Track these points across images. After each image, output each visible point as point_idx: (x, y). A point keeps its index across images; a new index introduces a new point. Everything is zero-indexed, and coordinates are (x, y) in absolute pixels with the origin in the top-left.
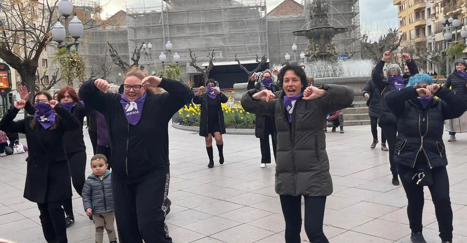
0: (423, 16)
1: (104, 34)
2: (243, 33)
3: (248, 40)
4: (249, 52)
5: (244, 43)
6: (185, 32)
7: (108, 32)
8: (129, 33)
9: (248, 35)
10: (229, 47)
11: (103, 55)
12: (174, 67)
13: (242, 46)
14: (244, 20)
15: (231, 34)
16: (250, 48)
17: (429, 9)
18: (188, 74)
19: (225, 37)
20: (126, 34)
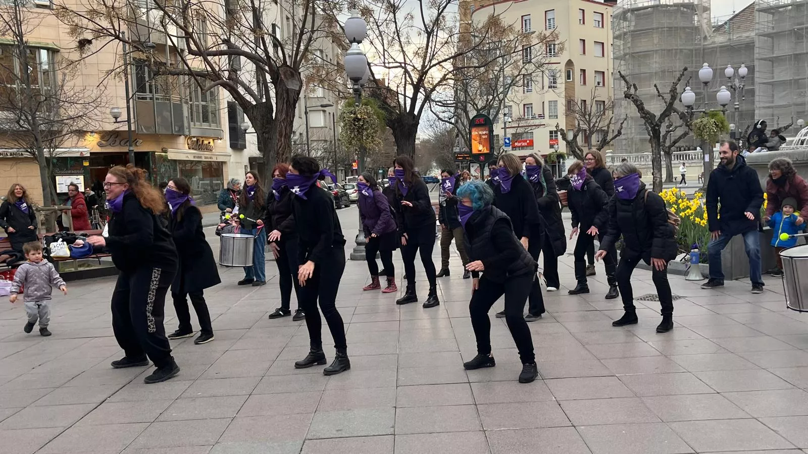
7: (721, 47)
8: (757, 45)
12: (713, 115)
20: (754, 47)
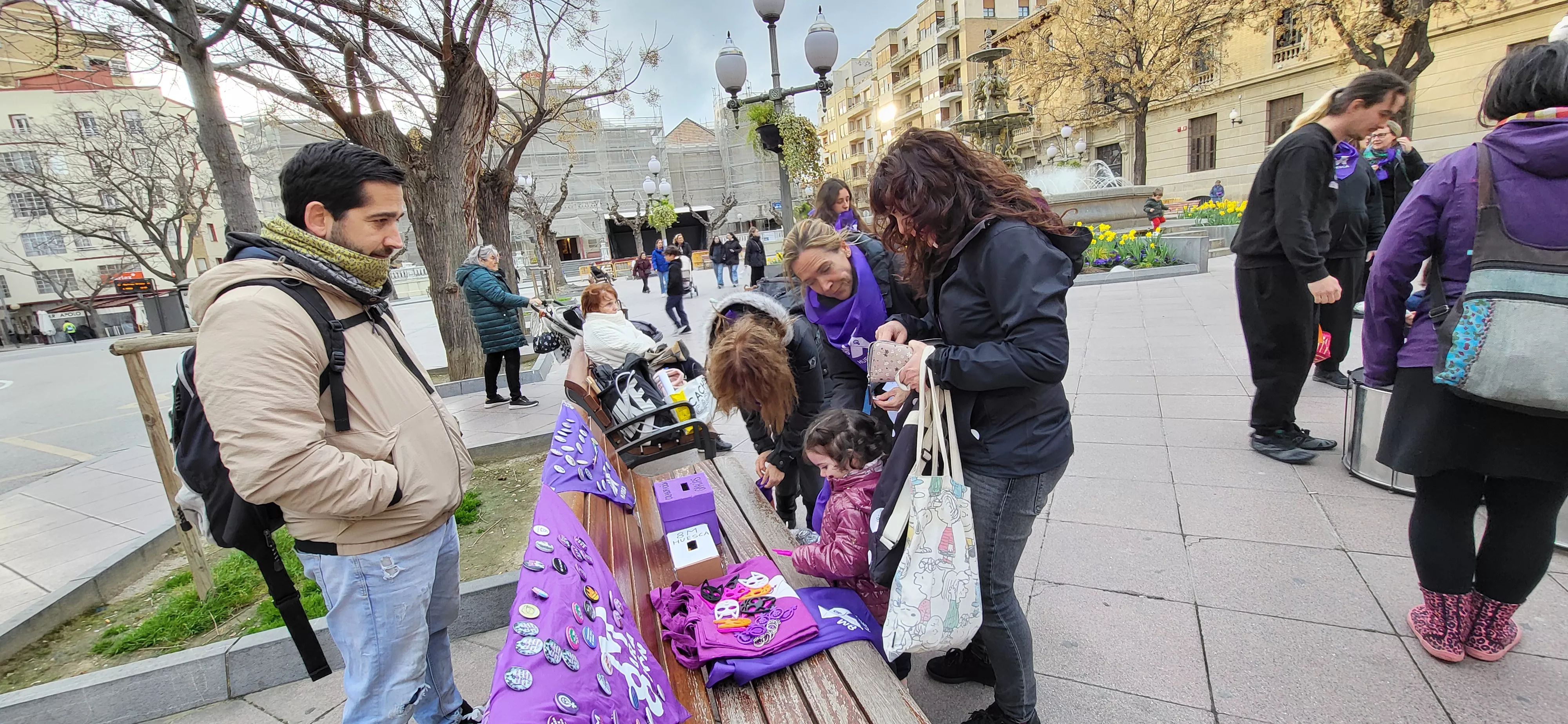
0: (862, 150)
14: (631, 149)
17: (870, 141)
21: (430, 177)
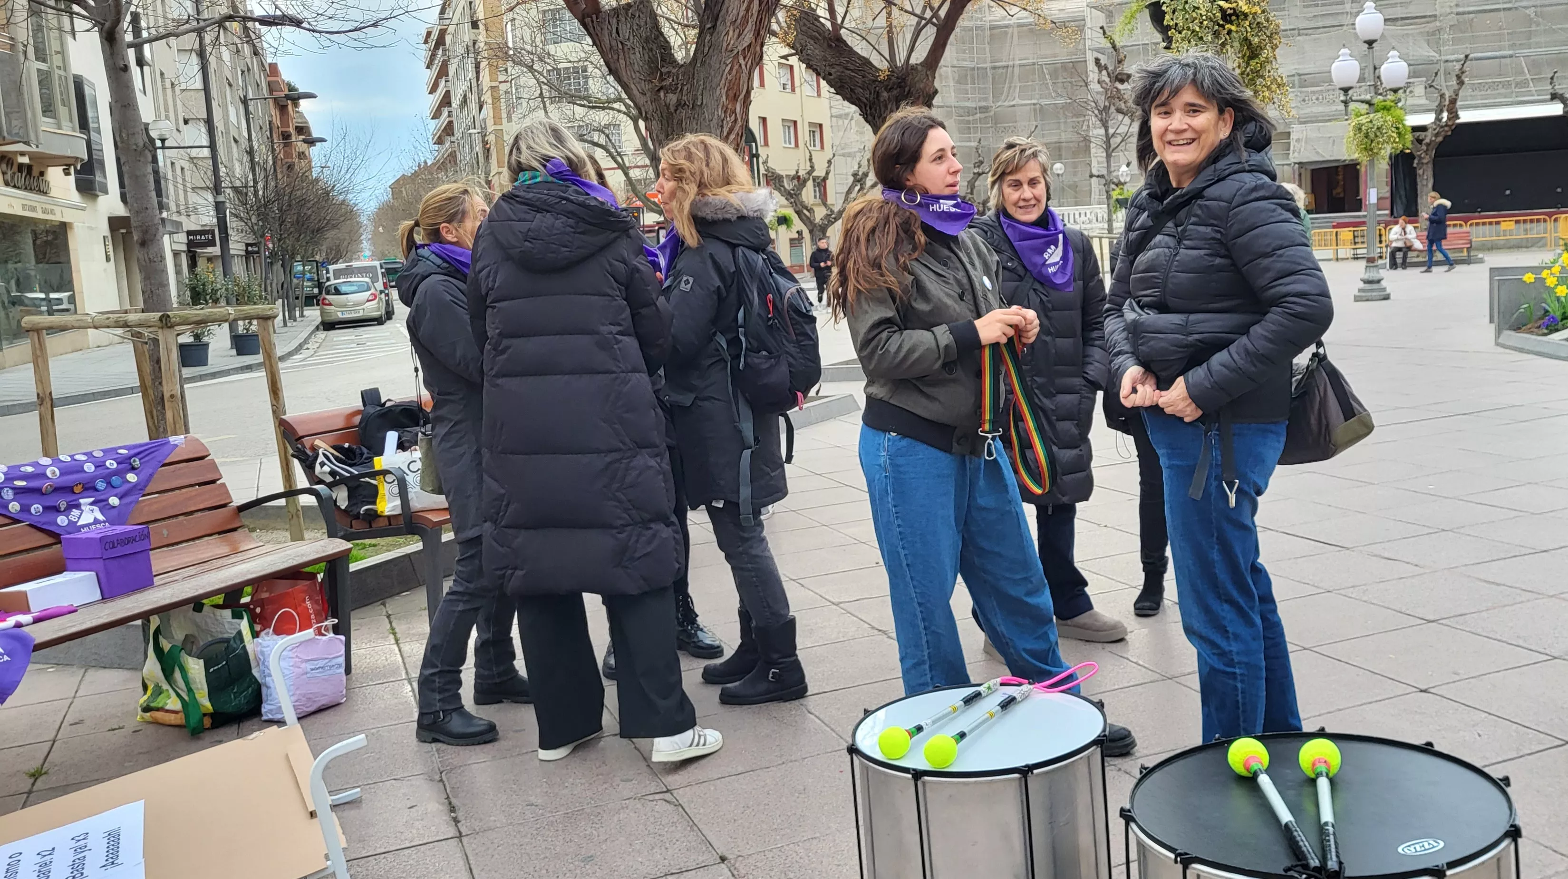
1: (1006, 33)
2: (1509, 9)
3: (1529, 35)
4: (1532, 79)
5: (1512, 46)
6: (1286, 13)
7: (1019, 26)
8: (1089, 25)
9: (1533, 15)
10: (1450, 64)
11: (999, 104)
13: (1504, 57)
15: (1463, 13)
16: (1535, 65)
18: (1295, 163)
19: (1438, 24)
20: (1081, 29)
21: (680, 105)
